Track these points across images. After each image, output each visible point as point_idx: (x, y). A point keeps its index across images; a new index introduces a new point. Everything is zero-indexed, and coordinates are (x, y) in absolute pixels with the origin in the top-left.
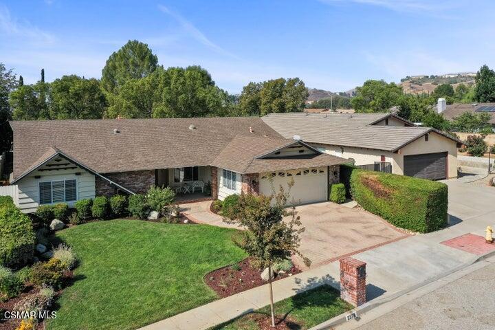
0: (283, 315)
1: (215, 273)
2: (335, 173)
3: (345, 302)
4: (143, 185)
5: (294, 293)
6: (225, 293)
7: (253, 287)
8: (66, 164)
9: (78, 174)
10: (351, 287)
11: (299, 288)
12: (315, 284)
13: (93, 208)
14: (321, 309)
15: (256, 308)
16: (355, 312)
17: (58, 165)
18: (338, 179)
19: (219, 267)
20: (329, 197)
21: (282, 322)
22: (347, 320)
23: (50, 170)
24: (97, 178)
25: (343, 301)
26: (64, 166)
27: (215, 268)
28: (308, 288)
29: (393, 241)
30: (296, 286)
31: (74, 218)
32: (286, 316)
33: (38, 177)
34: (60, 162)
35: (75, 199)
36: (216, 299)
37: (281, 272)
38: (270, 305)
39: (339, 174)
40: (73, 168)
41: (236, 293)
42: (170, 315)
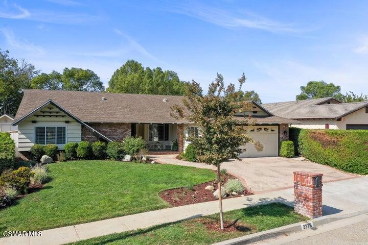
0: (233, 220)
1: (170, 191)
2: (285, 132)
3: (300, 214)
4: (120, 136)
5: (245, 206)
6: (176, 204)
7: (205, 201)
8: (57, 113)
9: (67, 122)
10: (306, 199)
11: (250, 203)
12: (266, 202)
13: (77, 150)
14: (274, 218)
15: (204, 214)
16: (311, 223)
17: (50, 113)
18: (288, 138)
19: (175, 188)
20: (279, 152)
21: (232, 227)
22: (303, 229)
23: (44, 116)
24: (83, 126)
25: (297, 214)
26: (55, 114)
27: (171, 188)
28: (260, 204)
29: (343, 179)
30: (248, 202)
31: (61, 156)
32: (236, 221)
33: (34, 122)
34: (52, 110)
35: (65, 143)
36: (167, 207)
37: (234, 193)
38: (219, 214)
39: (288, 133)
40: (63, 116)
41: (188, 204)
42: (119, 216)
